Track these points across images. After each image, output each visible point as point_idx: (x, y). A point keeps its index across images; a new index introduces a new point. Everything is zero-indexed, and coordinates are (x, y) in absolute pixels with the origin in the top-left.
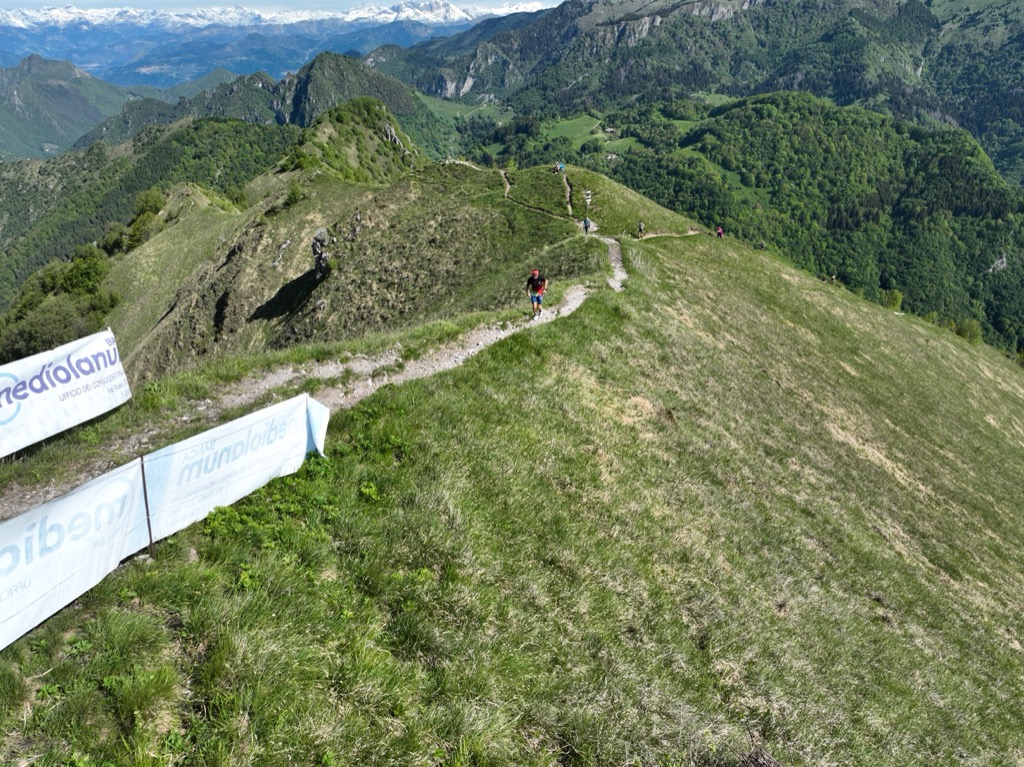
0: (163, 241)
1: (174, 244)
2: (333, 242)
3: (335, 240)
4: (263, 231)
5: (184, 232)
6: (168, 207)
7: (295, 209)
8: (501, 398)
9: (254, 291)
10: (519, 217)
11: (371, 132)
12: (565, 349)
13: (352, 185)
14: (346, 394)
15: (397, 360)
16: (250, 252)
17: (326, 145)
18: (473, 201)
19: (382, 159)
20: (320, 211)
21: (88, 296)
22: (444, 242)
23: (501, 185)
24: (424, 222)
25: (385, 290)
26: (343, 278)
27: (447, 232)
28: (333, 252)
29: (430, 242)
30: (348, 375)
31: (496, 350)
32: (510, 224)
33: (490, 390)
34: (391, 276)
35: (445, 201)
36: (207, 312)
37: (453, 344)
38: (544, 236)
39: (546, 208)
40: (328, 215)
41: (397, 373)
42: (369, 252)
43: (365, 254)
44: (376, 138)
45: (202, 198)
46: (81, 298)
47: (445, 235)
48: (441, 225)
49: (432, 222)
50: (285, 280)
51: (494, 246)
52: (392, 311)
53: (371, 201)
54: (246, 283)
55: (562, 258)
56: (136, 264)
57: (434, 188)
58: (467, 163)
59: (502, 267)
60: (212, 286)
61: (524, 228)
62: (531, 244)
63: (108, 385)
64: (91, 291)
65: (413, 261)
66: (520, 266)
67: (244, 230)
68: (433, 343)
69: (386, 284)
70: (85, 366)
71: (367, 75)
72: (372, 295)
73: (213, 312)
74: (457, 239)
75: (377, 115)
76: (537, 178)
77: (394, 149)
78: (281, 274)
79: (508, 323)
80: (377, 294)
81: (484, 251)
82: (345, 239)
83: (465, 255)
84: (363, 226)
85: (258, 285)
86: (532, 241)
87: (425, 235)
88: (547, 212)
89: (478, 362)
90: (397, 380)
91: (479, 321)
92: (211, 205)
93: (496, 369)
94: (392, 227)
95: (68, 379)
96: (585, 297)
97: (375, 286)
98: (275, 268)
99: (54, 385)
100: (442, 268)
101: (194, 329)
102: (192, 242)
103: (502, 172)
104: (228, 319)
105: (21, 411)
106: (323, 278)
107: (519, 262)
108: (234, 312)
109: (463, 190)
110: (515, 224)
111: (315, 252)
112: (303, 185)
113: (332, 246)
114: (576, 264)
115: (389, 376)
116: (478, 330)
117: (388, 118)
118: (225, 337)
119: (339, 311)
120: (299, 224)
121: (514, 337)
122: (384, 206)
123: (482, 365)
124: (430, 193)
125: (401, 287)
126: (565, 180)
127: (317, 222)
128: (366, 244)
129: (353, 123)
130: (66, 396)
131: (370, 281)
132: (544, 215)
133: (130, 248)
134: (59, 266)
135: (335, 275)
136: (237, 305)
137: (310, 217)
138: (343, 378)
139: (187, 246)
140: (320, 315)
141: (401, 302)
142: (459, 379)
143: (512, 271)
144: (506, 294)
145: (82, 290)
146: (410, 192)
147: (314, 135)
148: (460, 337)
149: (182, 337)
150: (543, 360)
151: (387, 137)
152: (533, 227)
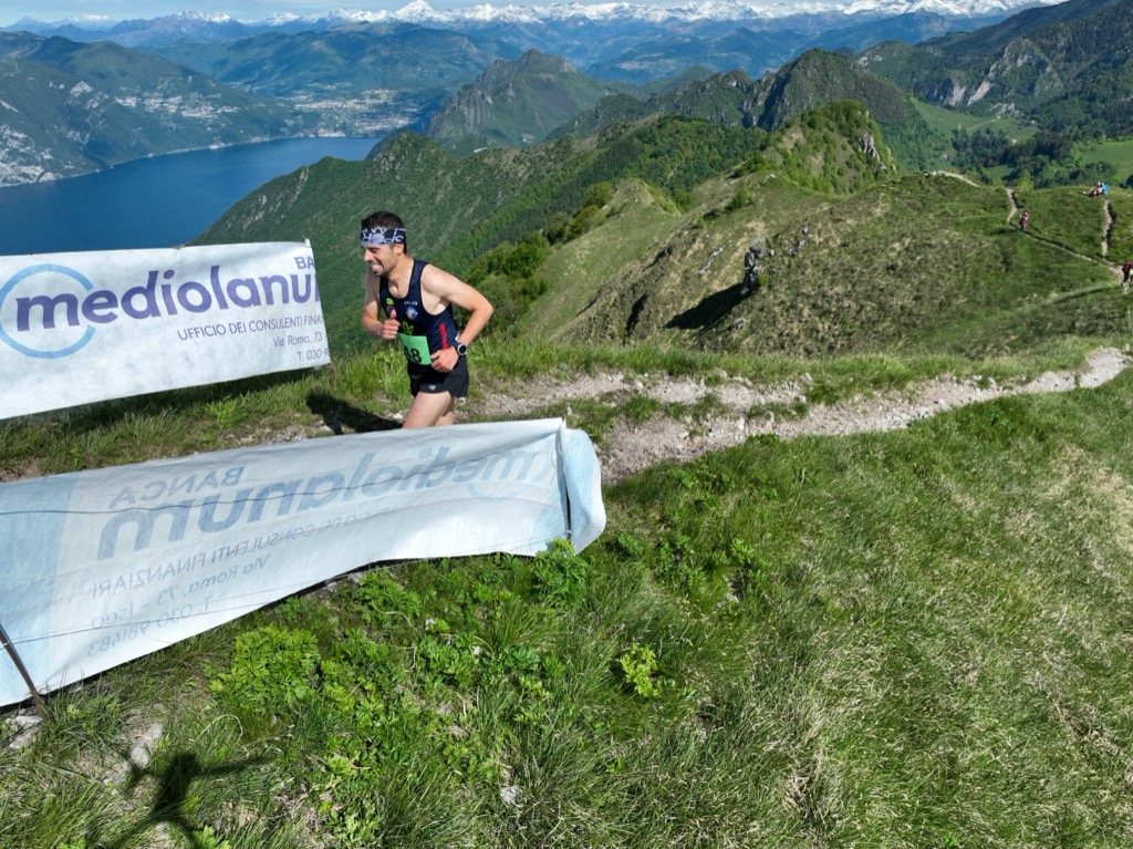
0: (599, 236)
1: (609, 240)
2: (770, 255)
3: (772, 252)
4: (697, 234)
5: (622, 229)
6: (613, 202)
7: (736, 215)
8: (970, 504)
9: (673, 298)
10: (1021, 250)
11: (845, 140)
12: (1089, 439)
13: (808, 194)
14: (692, 434)
15: (797, 399)
16: (679, 256)
17: (789, 152)
18: (958, 224)
19: (851, 173)
20: (764, 219)
21: (523, 280)
22: (906, 271)
23: (1004, 207)
24: (886, 244)
25: (817, 319)
26: (772, 297)
27: (912, 259)
28: (767, 266)
29: (888, 269)
30: (707, 405)
31: (967, 416)
32: (1005, 259)
33: (949, 483)
34: (828, 302)
35: (919, 221)
36: (622, 314)
37: (894, 393)
38: (1054, 280)
39: (1066, 243)
40: (772, 226)
41: (792, 418)
42: (809, 271)
43: (803, 273)
44: (849, 148)
45: (647, 196)
46: (516, 281)
47: (910, 261)
48: (907, 249)
49: (897, 245)
50: (708, 291)
51: (975, 284)
52: (819, 345)
53: (825, 213)
54: (667, 289)
55: (1079, 311)
56: (570, 254)
57: (909, 204)
58: (961, 177)
59: (981, 312)
60: (634, 287)
61: (1025, 265)
62: (1032, 288)
63: (278, 333)
64: (526, 275)
65: (860, 289)
66: (1008, 313)
67: (679, 231)
68: (864, 385)
69: (820, 311)
70: (244, 293)
71: (855, 76)
72: (800, 322)
73: (629, 313)
74: (925, 270)
75: (856, 122)
76: (1061, 201)
77: (869, 162)
78: (705, 284)
79: (991, 380)
80: (806, 322)
81: (960, 288)
82: (784, 253)
83: (931, 290)
84: (810, 242)
85: (678, 292)
86: (1034, 285)
87: (883, 259)
88: (1067, 248)
89: (935, 429)
90: (787, 430)
91: (944, 367)
92: (653, 204)
93: (964, 448)
94: (844, 245)
95: (205, 306)
96: (1124, 366)
97: (806, 312)
98: (700, 276)
99: (172, 310)
100: (896, 302)
101: (606, 328)
102: (627, 239)
103: (1009, 191)
104: (639, 324)
105: (92, 342)
106: (749, 294)
107: (1007, 308)
108: (648, 318)
109: (947, 209)
110: (1014, 260)
111: (747, 264)
112: (752, 189)
113: (767, 259)
114: (1102, 322)
115: (778, 421)
116: (941, 381)
117: (870, 126)
118: (633, 342)
119: (757, 333)
120: (737, 231)
121: (1001, 403)
122: (840, 220)
123: (941, 437)
124: (903, 211)
125: (837, 318)
126: (1105, 208)
127: (759, 231)
128: (807, 262)
129: (826, 130)
130: (189, 333)
131: (801, 305)
132: (1062, 251)
133: (570, 238)
134: (507, 249)
135: (763, 292)
136: (652, 310)
137: (750, 225)
138: (698, 407)
139: (621, 242)
140: (735, 335)
141: (833, 336)
142: (896, 453)
143: (994, 318)
144: (980, 348)
145: (518, 274)
146: (876, 206)
147: (779, 140)
148: (910, 385)
149: (592, 334)
150: (1047, 450)
151: (863, 148)
152: (1040, 266)
